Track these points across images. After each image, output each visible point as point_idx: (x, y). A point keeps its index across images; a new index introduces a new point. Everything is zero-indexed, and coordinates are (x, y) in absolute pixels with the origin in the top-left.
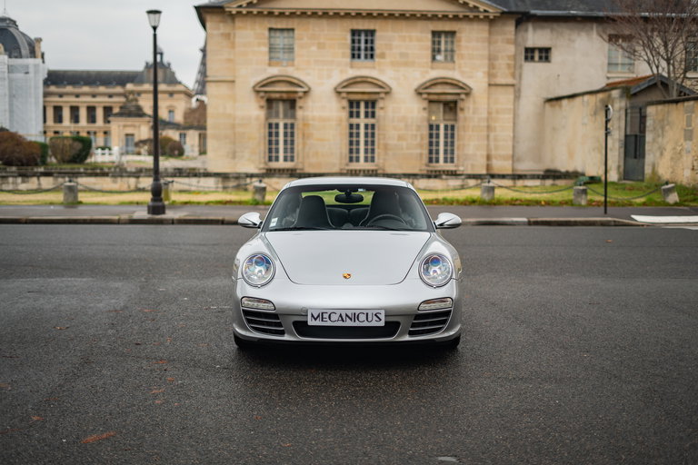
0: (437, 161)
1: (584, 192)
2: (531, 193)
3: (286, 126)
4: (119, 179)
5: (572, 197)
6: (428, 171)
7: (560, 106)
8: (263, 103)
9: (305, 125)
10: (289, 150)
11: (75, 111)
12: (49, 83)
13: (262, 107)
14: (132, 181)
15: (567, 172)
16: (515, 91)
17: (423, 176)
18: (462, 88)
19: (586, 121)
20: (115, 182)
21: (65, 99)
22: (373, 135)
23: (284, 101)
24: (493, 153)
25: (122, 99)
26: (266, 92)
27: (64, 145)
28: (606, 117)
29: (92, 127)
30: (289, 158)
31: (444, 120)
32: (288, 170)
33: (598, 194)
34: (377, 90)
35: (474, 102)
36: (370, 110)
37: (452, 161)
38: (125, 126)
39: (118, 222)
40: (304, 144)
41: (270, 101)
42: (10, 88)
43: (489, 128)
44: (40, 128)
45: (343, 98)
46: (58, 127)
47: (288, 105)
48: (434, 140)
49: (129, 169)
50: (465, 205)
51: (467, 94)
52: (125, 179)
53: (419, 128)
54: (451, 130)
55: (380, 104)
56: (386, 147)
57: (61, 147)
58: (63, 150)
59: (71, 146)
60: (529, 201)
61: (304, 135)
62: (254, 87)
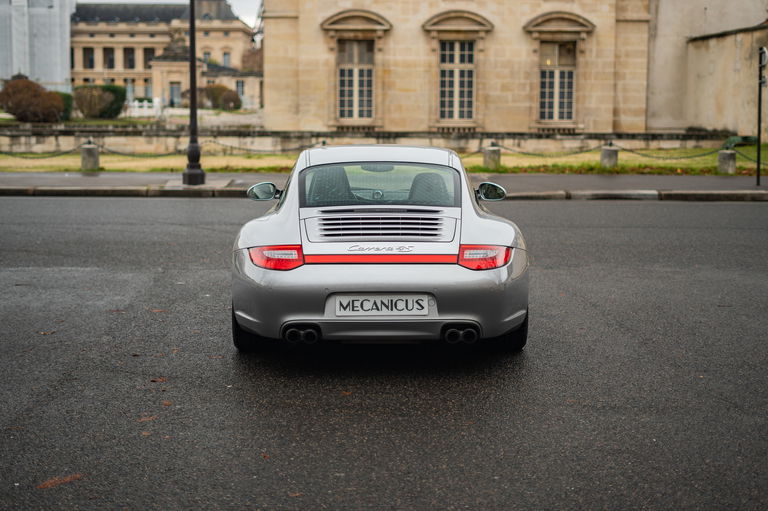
0: (551, 116)
1: (732, 157)
2: (664, 159)
3: (361, 73)
4: (155, 139)
5: (717, 164)
6: (539, 129)
7: (707, 47)
8: (334, 44)
9: (385, 71)
10: (365, 103)
11: (109, 53)
12: (78, 19)
13: (332, 49)
14: (171, 141)
15: (715, 131)
16: (649, 28)
17: (531, 136)
18: (582, 25)
19: (739, 66)
20: (150, 143)
21: (97, 38)
22: (470, 84)
23: (359, 41)
24: (622, 106)
25: (167, 39)
26: (337, 31)
27: (92, 96)
28: (760, 62)
29: (130, 74)
30: (365, 113)
31: (560, 65)
32: (364, 128)
33: (750, 160)
34: (476, 28)
35: (598, 43)
36: (466, 53)
37: (570, 116)
38: (169, 72)
39: (146, 194)
40: (384, 95)
41: (342, 42)
42: (31, 27)
43: (616, 75)
44: (67, 75)
45: (433, 38)
46: (89, 73)
47: (364, 47)
48: (547, 90)
49: (168, 127)
50: (580, 173)
51: (589, 33)
52: (162, 139)
53: (528, 75)
54: (568, 78)
55: (479, 45)
56: (487, 99)
57: (88, 97)
58: (91, 101)
59: (100, 97)
60: (662, 168)
61: (383, 83)
62: (322, 25)
